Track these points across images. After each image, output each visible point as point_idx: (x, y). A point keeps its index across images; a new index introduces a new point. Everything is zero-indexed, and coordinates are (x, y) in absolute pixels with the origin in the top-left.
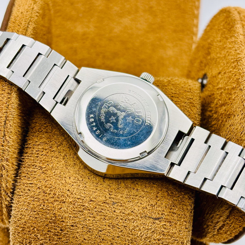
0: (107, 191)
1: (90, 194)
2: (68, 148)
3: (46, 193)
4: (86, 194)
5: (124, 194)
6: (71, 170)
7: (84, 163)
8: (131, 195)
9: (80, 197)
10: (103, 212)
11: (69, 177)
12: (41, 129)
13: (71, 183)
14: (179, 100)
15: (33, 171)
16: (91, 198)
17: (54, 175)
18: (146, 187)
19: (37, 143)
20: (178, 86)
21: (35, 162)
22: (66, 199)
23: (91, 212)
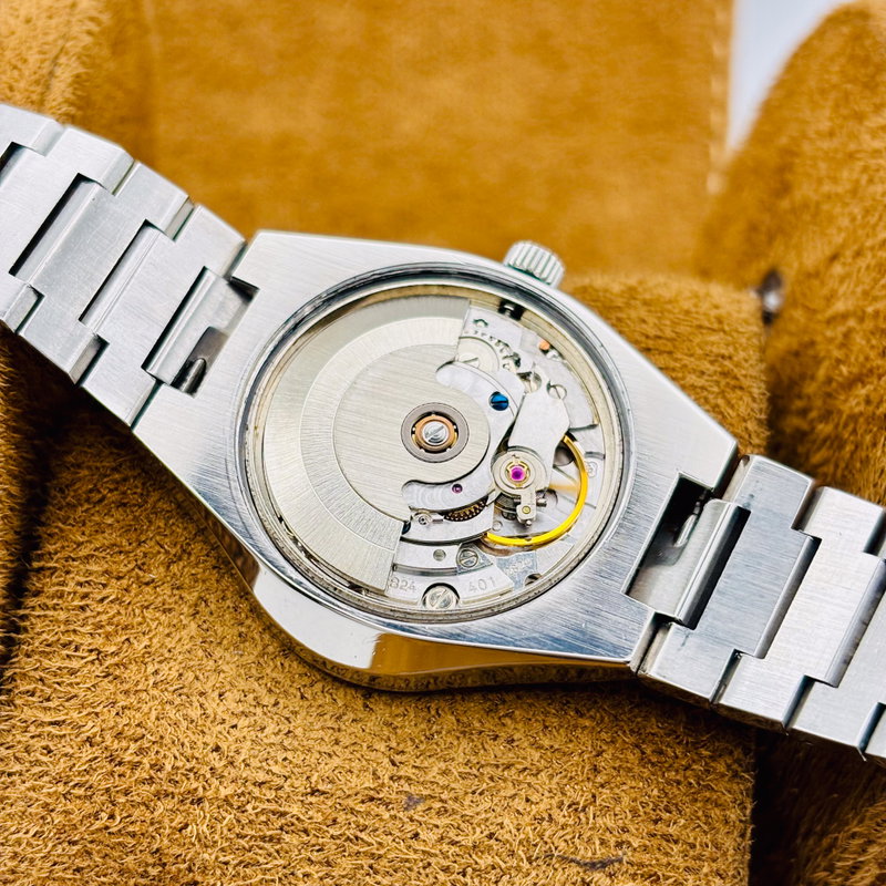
0: (383, 749)
1: (307, 762)
2: (214, 568)
3: (120, 764)
4: (291, 762)
5: (453, 759)
6: (228, 663)
7: (282, 631)
8: (482, 766)
9: (268, 778)
10: (365, 838)
11: (217, 693)
12: (99, 492)
13: (226, 717)
14: (678, 365)
15: (65, 671)
16: (314, 779)
17: (155, 684)
18: (546, 727)
19: (84, 552)
20: (669, 307)
21: (75, 631)
22: (204, 788)
23: (313, 842)
